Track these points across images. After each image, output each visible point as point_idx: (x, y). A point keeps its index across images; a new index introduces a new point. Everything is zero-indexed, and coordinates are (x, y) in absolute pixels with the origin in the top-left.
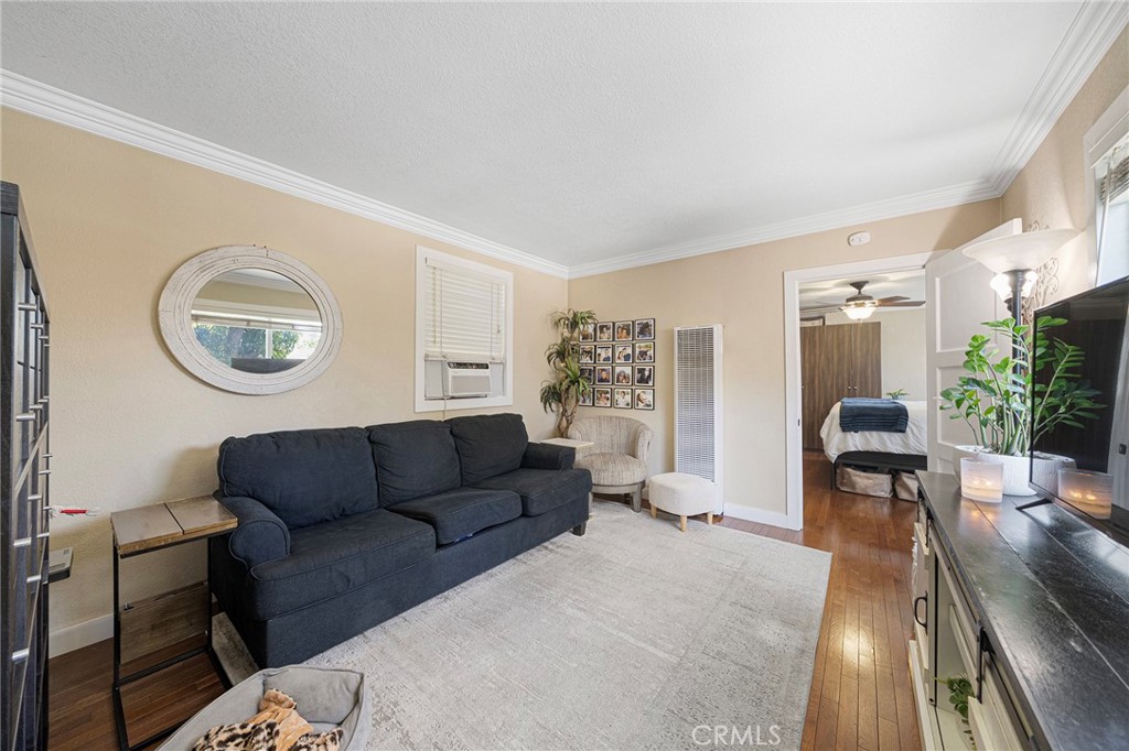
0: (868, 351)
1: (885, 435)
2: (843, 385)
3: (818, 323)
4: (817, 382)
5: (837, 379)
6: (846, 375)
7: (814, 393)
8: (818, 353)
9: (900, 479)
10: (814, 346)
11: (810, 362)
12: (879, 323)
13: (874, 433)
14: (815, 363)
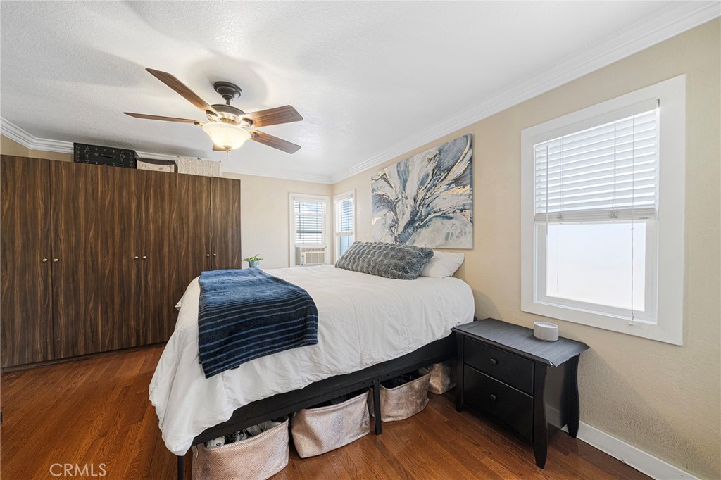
0: (228, 211)
1: (285, 357)
2: (201, 252)
3: (167, 169)
4: (166, 249)
5: (194, 245)
6: (204, 240)
7: (162, 265)
8: (167, 208)
9: (302, 421)
10: (163, 199)
11: (156, 222)
12: (239, 181)
13: (268, 359)
14: (163, 222)
